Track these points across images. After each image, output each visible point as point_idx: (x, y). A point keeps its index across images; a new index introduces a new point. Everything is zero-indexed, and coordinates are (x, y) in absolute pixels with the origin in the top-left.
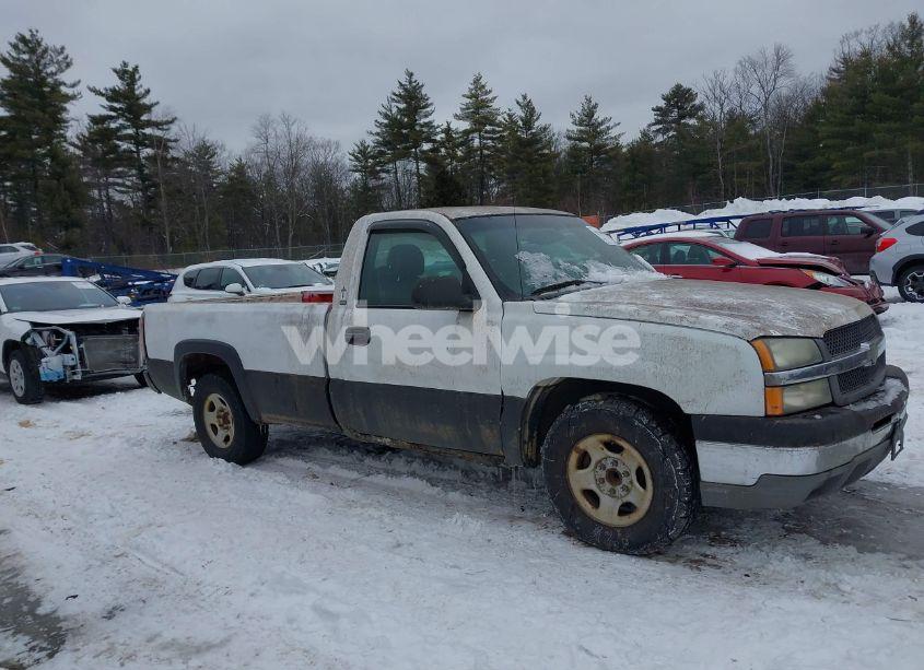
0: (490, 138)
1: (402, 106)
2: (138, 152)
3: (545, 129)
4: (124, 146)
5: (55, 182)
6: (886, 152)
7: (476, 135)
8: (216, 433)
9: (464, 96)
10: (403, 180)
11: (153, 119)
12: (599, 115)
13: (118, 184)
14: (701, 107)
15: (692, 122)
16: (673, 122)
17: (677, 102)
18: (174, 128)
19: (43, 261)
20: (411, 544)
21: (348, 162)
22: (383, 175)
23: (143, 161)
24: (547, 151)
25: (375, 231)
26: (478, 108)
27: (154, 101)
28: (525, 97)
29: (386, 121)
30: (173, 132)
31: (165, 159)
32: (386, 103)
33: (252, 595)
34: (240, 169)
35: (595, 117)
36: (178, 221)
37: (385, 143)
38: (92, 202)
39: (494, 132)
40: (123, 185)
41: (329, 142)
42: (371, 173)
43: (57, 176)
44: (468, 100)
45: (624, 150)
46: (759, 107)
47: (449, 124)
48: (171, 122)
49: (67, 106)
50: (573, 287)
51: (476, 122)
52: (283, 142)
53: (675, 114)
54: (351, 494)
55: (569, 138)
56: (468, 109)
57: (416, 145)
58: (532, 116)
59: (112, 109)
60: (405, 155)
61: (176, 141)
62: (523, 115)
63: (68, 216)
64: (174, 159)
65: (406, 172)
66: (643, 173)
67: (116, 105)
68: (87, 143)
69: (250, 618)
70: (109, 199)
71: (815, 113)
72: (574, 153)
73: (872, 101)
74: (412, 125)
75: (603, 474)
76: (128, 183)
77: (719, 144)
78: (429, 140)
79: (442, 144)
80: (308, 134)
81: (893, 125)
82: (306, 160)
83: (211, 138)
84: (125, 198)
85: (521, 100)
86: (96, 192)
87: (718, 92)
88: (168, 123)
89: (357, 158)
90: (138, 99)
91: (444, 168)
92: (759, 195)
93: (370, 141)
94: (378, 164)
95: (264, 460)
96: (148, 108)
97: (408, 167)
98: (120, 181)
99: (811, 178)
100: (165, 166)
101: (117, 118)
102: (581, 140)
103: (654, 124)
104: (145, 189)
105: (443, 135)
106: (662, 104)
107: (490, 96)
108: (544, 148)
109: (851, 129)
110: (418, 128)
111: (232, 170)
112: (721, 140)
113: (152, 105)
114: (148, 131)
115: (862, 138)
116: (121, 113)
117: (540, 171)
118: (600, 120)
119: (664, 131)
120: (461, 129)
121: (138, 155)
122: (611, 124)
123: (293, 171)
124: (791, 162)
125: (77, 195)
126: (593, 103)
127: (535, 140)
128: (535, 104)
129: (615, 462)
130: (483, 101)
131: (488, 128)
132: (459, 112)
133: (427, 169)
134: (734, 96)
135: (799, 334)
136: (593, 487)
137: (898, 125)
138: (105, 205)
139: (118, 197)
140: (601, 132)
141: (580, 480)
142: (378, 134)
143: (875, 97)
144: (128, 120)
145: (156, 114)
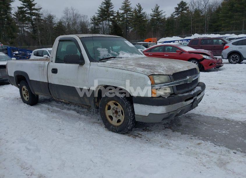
0: (129, 15)
1: (105, 6)
2: (31, 17)
3: (144, 13)
4: (27, 15)
5: (8, 25)
6: (237, 21)
7: (125, 14)
8: (25, 97)
9: (122, 3)
10: (105, 27)
11: (35, 8)
12: (159, 10)
13: (26, 26)
14: (188, 8)
15: (185, 12)
16: (180, 12)
17: (181, 6)
18: (41, 10)
19: (2, 47)
20: (63, 129)
21: (90, 21)
22: (100, 25)
23: (33, 20)
24: (145, 19)
25: (60, 41)
26: (126, 7)
27: (35, 3)
28: (139, 4)
29: (101, 10)
30: (41, 12)
31: (39, 19)
32: (101, 5)
33: (13, 143)
34: (60, 23)
35: (158, 10)
36: (43, 37)
37: (100, 16)
38: (19, 31)
39: (130, 13)
40: (28, 26)
41: (85, 16)
42: (96, 24)
43: (9, 24)
44: (123, 5)
45: (166, 20)
46: (203, 8)
47: (118, 11)
48: (40, 9)
49: (11, 4)
50: (113, 59)
51: (125, 11)
52: (72, 15)
53: (181, 10)
54: (55, 115)
55: (151, 16)
56: (123, 7)
57: (109, 17)
58: (141, 9)
59: (24, 5)
60: (105, 19)
61: (42, 14)
62: (138, 9)
63: (12, 35)
64: (41, 20)
65: (106, 24)
66: (170, 26)
67: (25, 4)
68: (17, 14)
69: (9, 150)
70: (24, 30)
71: (219, 10)
72: (152, 20)
73: (235, 7)
74: (108, 11)
75: (114, 111)
76: (29, 26)
77: (192, 18)
78: (112, 15)
79: (116, 17)
80: (79, 13)
81: (240, 14)
82: (78, 21)
83: (52, 14)
84: (28, 30)
85: (138, 5)
86: (20, 28)
87: (192, 3)
88: (39, 9)
89: (93, 20)
90: (31, 2)
91: (116, 23)
92: (202, 33)
93: (96, 15)
94: (98, 22)
95: (38, 104)
96: (34, 5)
97: (107, 23)
98: (27, 25)
99: (216, 29)
100: (39, 22)
101: (26, 7)
102: (155, 16)
103: (175, 12)
104: (33, 28)
105: (116, 14)
106: (177, 6)
107: (129, 3)
108: (144, 18)
109: (228, 15)
110: (109, 12)
111: (58, 23)
112: (192, 17)
113: (35, 4)
114: (34, 11)
115: (231, 17)
116: (26, 6)
117: (142, 25)
118: (160, 11)
119: (177, 14)
120: (122, 13)
121: (31, 18)
122: (163, 12)
123: (75, 23)
124: (211, 24)
125: (14, 29)
126: (158, 6)
127: (141, 16)
128: (141, 6)
129: (117, 108)
130: (127, 5)
131: (129, 12)
132: (121, 8)
133: (112, 24)
134: (197, 4)
135: (164, 74)
136: (112, 115)
137: (241, 14)
138: (23, 32)
139: (26, 30)
140: (160, 14)
141: (109, 113)
142: (98, 13)
143: (235, 5)
144: (28, 8)
145: (36, 7)
